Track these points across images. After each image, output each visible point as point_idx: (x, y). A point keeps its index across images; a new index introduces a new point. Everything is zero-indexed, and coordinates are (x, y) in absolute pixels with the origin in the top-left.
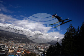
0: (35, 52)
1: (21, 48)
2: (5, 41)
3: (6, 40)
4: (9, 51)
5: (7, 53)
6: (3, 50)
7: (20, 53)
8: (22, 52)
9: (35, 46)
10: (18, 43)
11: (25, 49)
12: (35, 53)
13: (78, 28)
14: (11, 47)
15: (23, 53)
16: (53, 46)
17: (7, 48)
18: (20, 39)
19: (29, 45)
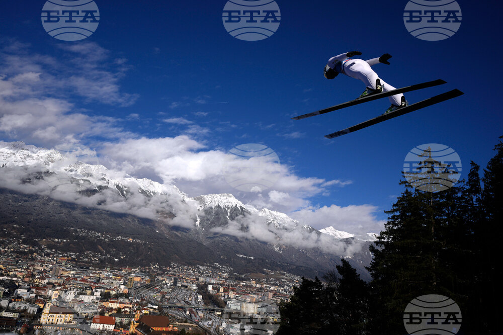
0: (205, 324)
1: (117, 297)
2: (20, 254)
3: (24, 247)
4: (44, 319)
5: (30, 330)
6: (8, 310)
7: (112, 327)
8: (125, 321)
9: (202, 288)
10: (101, 266)
11: (141, 306)
12: (206, 331)
13: (473, 174)
14: (53, 294)
15: (132, 329)
16: (318, 284)
17: (29, 301)
18: (112, 244)
19: (169, 282)
